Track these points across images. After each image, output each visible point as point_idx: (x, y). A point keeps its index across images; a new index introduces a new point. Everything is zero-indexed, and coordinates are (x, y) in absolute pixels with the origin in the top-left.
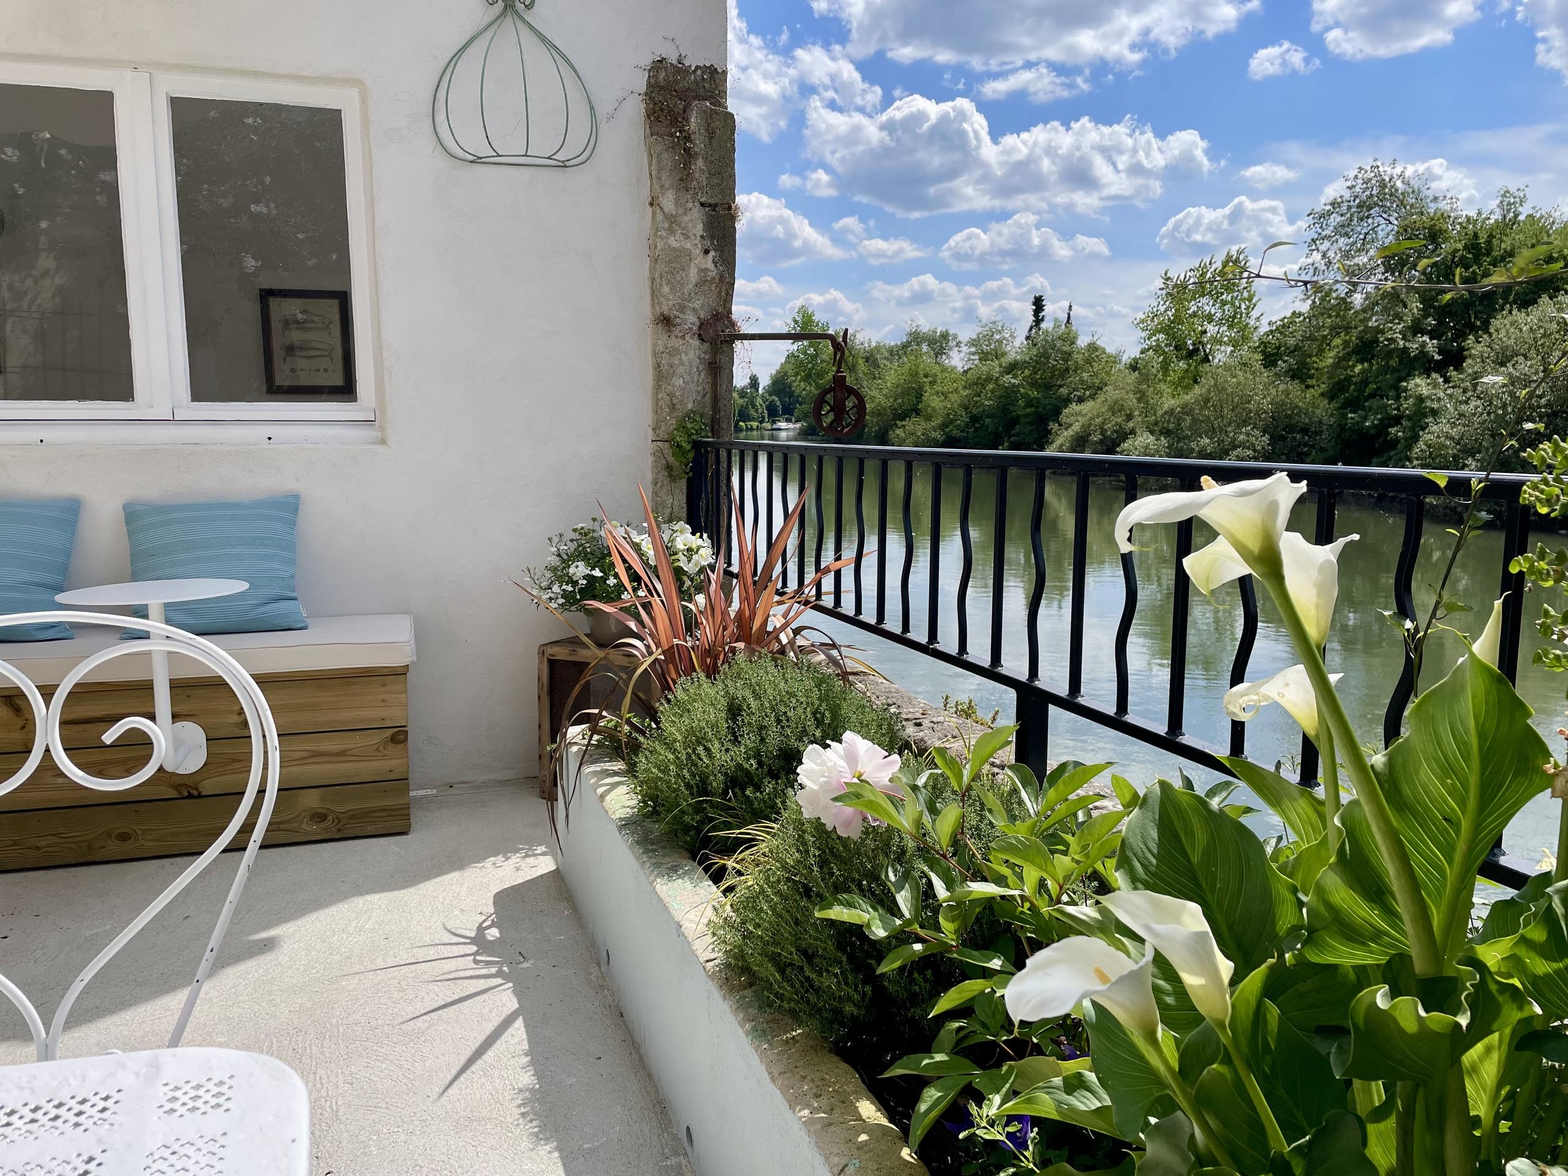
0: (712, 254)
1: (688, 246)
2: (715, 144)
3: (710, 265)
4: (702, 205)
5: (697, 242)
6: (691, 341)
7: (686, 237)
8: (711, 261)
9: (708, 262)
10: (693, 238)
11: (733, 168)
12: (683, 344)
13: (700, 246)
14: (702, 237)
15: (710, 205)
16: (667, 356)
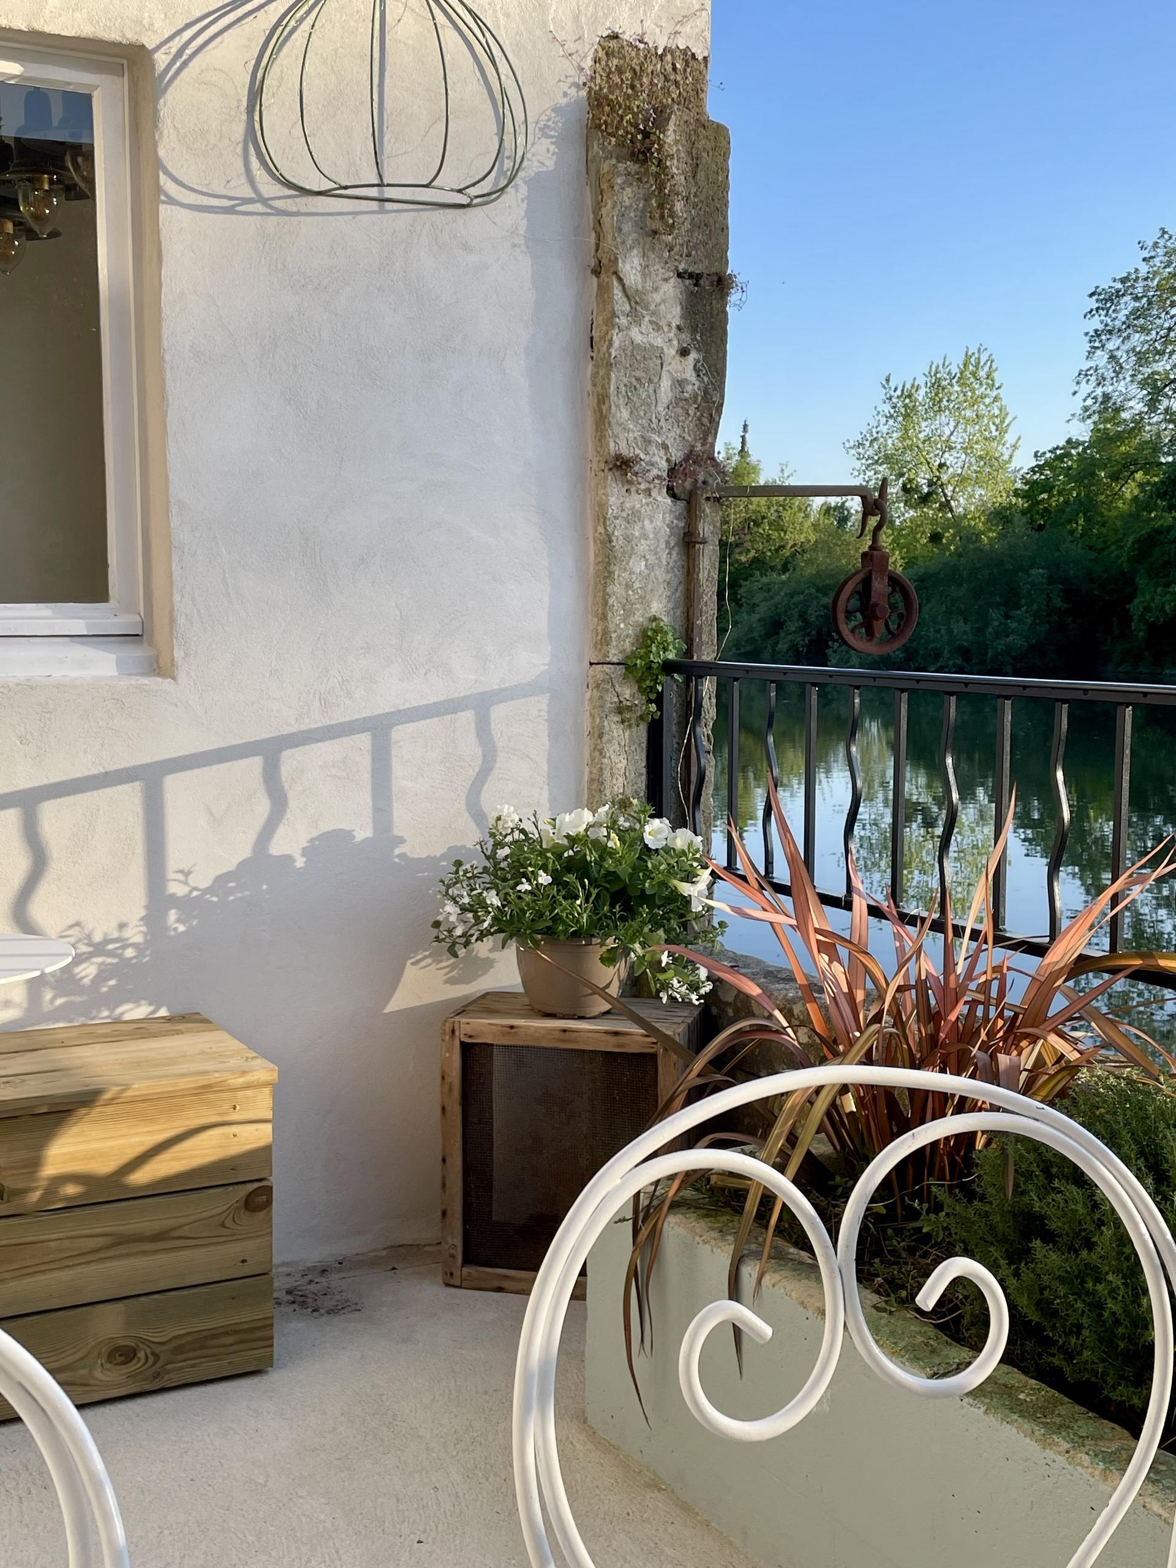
0: (693, 355)
1: (659, 342)
2: (701, 175)
3: (690, 375)
4: (680, 275)
5: (672, 335)
6: (659, 498)
7: (658, 328)
8: (691, 367)
9: (686, 369)
10: (666, 329)
11: (725, 217)
12: (648, 504)
13: (675, 342)
14: (679, 328)
15: (691, 276)
16: (624, 524)
